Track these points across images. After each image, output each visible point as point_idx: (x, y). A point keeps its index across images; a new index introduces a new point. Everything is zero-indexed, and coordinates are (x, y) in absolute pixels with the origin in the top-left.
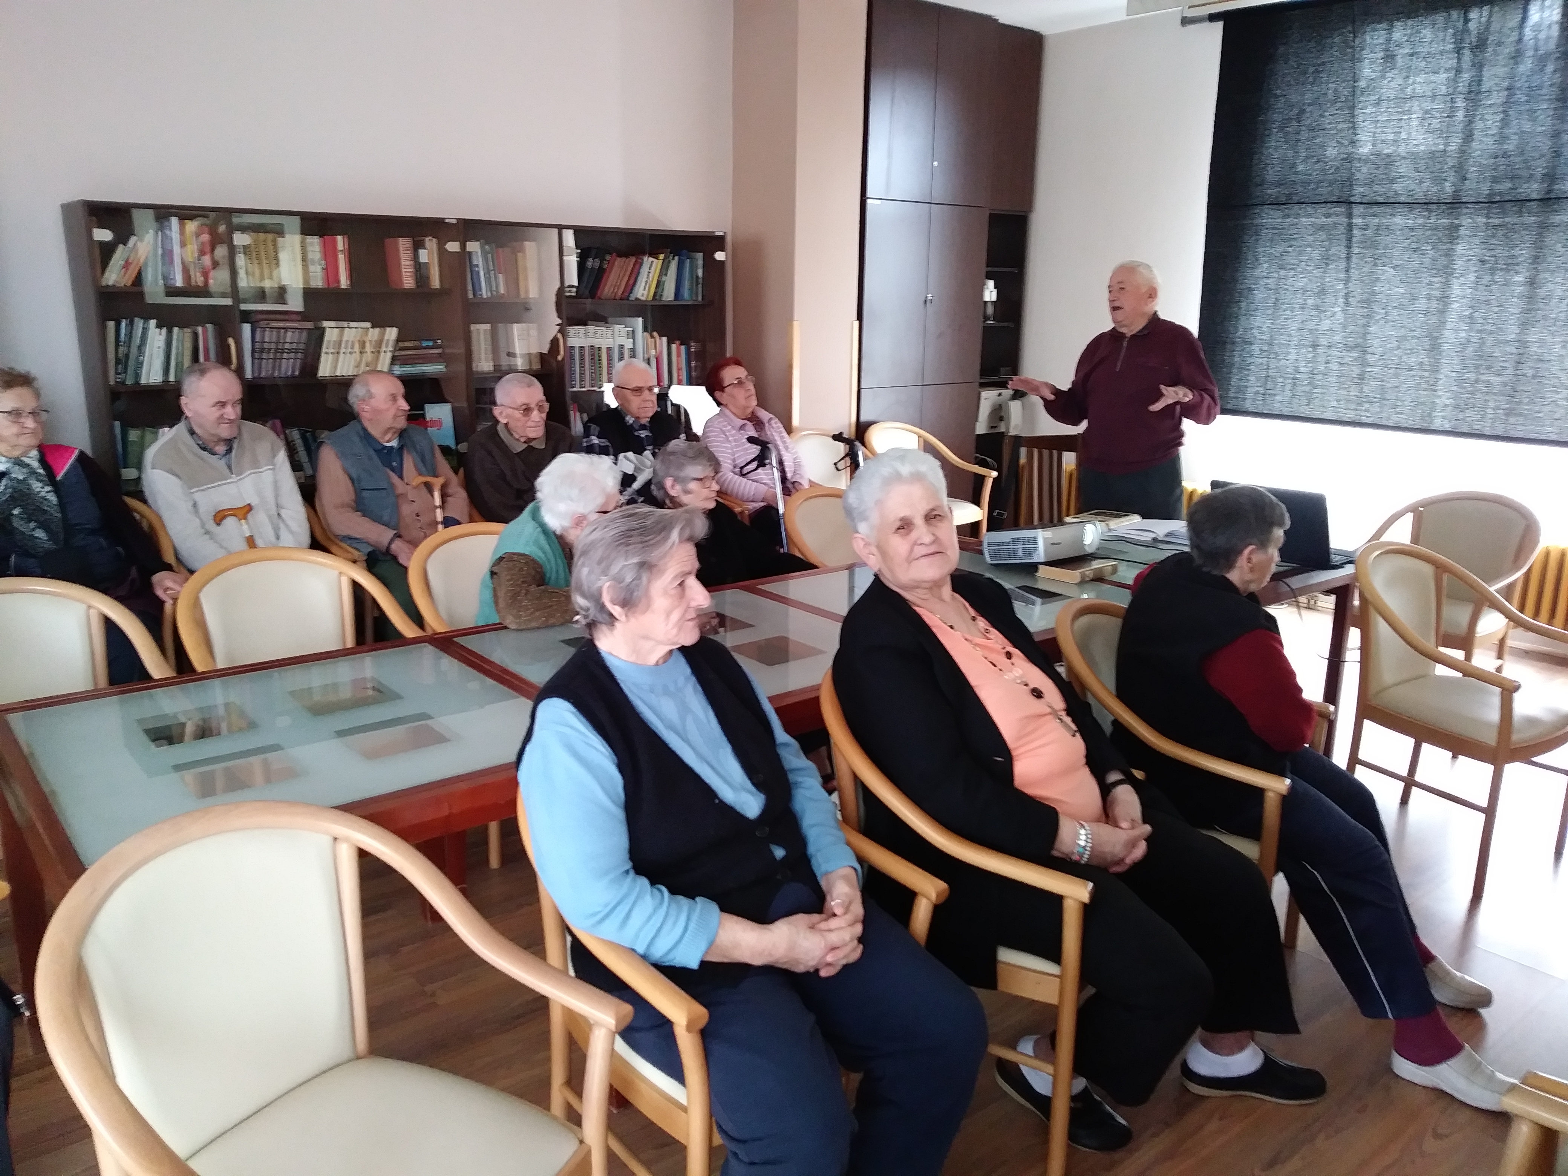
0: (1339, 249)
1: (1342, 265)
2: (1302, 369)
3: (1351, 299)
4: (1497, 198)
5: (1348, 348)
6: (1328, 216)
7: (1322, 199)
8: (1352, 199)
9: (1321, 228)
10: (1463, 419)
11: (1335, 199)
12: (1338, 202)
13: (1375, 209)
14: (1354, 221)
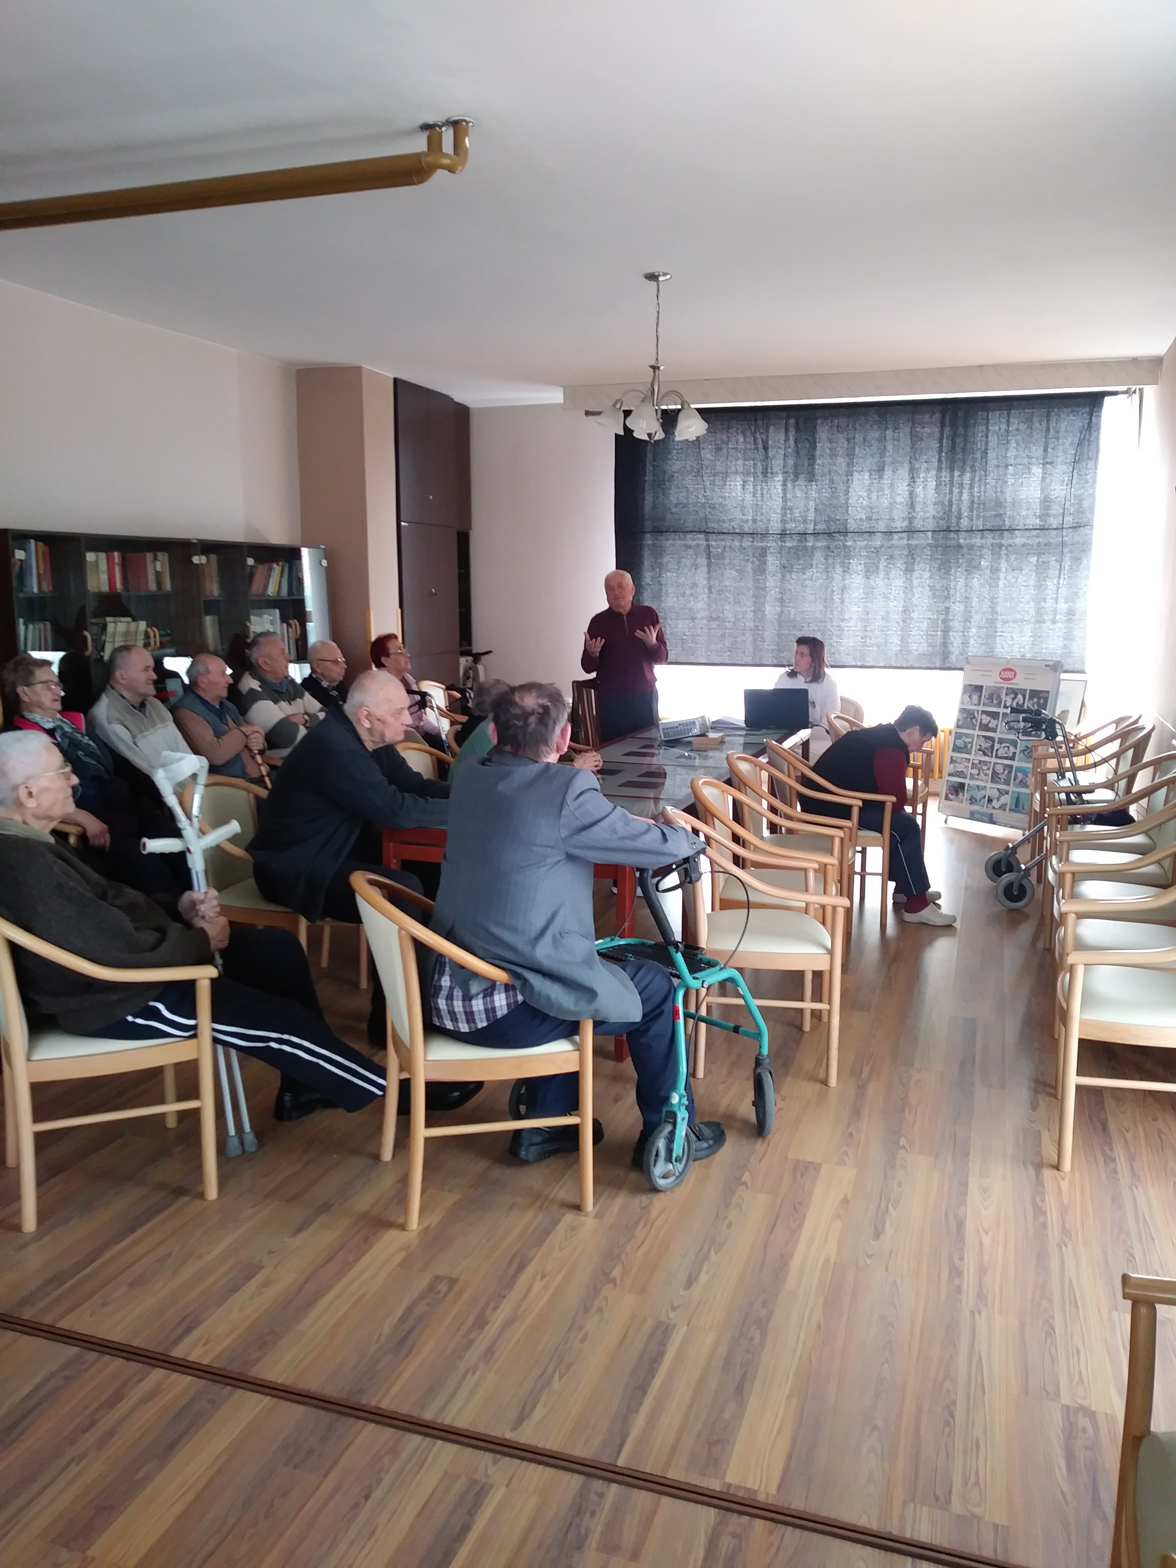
0: (702, 561)
1: (705, 569)
2: (687, 634)
3: (713, 590)
4: (788, 532)
5: (711, 619)
6: (694, 540)
7: (689, 529)
8: (708, 530)
9: (690, 547)
10: (783, 657)
11: (697, 530)
12: (700, 532)
13: (721, 536)
14: (710, 543)
